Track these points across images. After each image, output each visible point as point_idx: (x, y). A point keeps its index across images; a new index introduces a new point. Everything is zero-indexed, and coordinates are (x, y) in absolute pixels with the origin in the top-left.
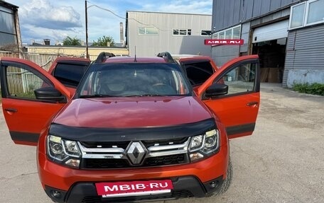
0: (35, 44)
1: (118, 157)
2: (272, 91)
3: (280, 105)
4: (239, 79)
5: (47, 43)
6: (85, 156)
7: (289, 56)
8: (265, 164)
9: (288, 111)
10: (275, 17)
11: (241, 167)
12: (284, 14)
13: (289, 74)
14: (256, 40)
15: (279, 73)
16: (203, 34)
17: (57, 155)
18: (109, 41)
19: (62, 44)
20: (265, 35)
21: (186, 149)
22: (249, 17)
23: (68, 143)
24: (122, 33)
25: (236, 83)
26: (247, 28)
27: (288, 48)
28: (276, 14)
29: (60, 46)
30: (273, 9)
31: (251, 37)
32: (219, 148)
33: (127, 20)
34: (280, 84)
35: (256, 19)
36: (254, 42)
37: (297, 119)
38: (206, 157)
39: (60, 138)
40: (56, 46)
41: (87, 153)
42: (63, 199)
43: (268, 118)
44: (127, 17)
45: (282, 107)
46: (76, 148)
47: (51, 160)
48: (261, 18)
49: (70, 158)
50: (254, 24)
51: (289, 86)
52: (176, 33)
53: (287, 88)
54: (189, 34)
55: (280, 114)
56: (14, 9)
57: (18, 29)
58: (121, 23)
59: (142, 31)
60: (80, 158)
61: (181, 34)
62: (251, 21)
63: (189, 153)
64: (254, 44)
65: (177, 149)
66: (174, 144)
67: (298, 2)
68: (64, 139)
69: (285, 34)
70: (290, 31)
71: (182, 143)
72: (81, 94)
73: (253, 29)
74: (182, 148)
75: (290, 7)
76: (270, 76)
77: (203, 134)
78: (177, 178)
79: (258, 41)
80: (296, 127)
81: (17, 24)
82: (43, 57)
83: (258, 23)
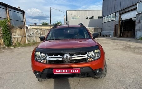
0: (31, 25)
1: (60, 59)
2: (130, 40)
3: (132, 46)
4: (115, 36)
5: (36, 25)
6: (48, 59)
7: (137, 25)
8: (123, 68)
9: (136, 48)
10: (130, 9)
11: (112, 69)
12: (134, 7)
13: (137, 33)
14: (122, 19)
15: (133, 33)
16: (99, 18)
17: (38, 59)
18: (60, 23)
19: (41, 25)
20: (126, 17)
21: (86, 56)
22: (119, 10)
23: (42, 54)
24: (65, 20)
25: (114, 38)
26: (118, 14)
27: (136, 22)
28: (131, 8)
29: (40, 26)
30: (129, 6)
31: (120, 18)
32: (100, 57)
33: (67, 14)
34: (133, 38)
35: (122, 10)
36: (121, 20)
37: (140, 51)
38: (95, 60)
39: (39, 53)
40: (39, 26)
41: (49, 58)
42: (40, 75)
43: (127, 51)
44: (67, 12)
45: (134, 46)
46: (45, 56)
47: (36, 61)
48: (124, 9)
49: (43, 60)
50: (121, 12)
51: (138, 38)
52: (87, 18)
53: (137, 39)
54: (93, 18)
55: (133, 49)
56: (23, 12)
57: (25, 19)
58: (65, 16)
59: (73, 18)
60: (47, 60)
61: (89, 18)
62: (120, 11)
63: (88, 58)
64: (121, 21)
65: (83, 56)
66: (81, 55)
67: (141, 2)
68: (41, 53)
69: (135, 16)
70: (137, 14)
71: (85, 54)
72: (48, 39)
73: (121, 15)
74: (85, 56)
75: (137, 4)
76: (129, 35)
77: (94, 51)
78: (83, 67)
79: (123, 19)
80: (139, 54)
81: (24, 18)
82: (34, 30)
83: (123, 12)
